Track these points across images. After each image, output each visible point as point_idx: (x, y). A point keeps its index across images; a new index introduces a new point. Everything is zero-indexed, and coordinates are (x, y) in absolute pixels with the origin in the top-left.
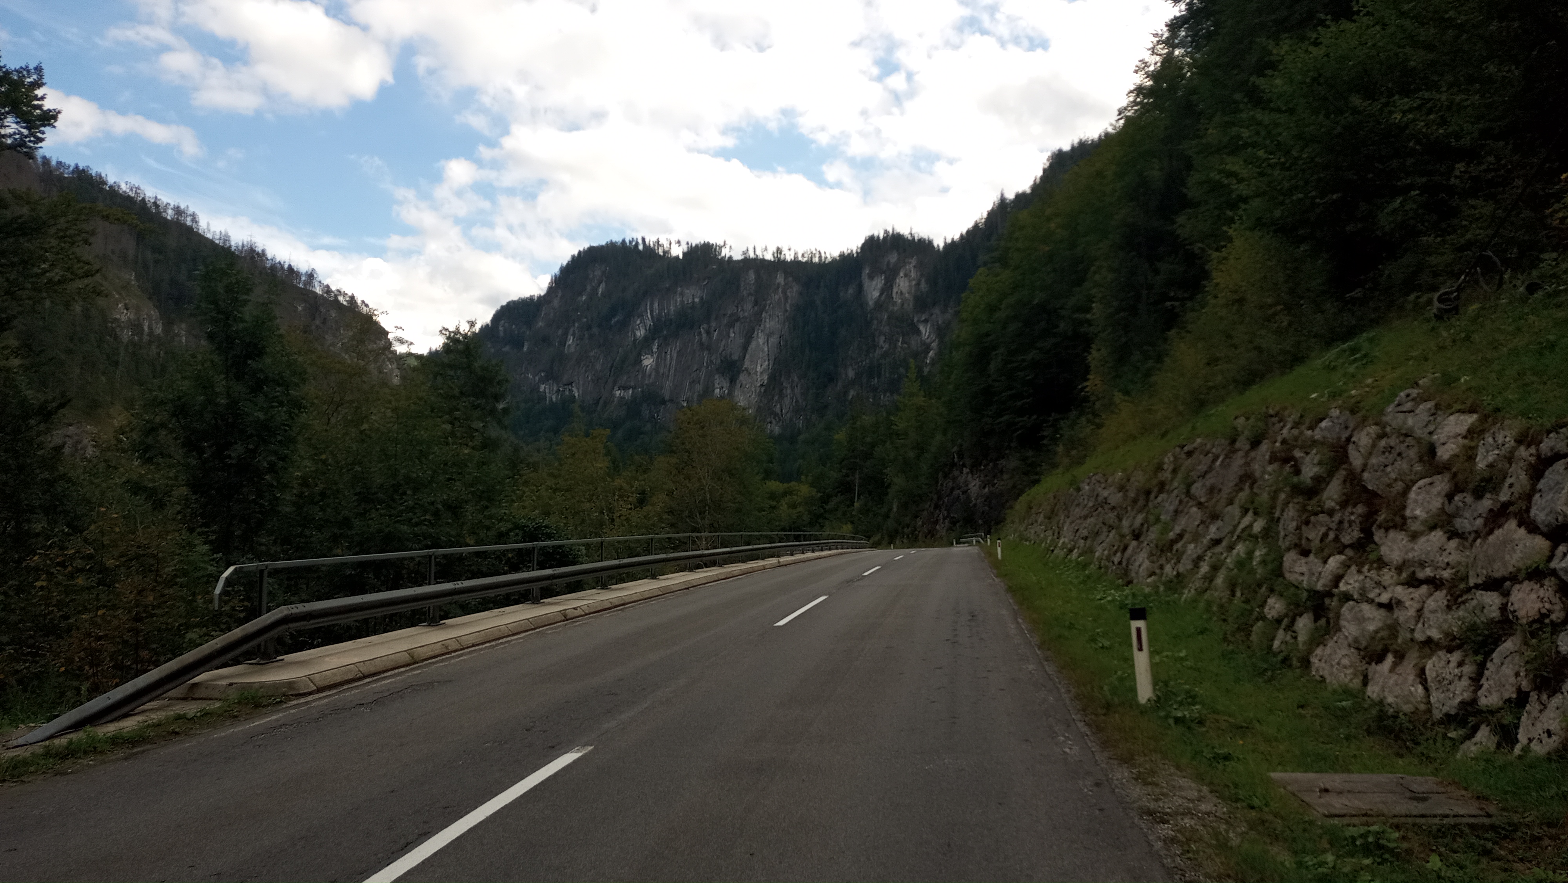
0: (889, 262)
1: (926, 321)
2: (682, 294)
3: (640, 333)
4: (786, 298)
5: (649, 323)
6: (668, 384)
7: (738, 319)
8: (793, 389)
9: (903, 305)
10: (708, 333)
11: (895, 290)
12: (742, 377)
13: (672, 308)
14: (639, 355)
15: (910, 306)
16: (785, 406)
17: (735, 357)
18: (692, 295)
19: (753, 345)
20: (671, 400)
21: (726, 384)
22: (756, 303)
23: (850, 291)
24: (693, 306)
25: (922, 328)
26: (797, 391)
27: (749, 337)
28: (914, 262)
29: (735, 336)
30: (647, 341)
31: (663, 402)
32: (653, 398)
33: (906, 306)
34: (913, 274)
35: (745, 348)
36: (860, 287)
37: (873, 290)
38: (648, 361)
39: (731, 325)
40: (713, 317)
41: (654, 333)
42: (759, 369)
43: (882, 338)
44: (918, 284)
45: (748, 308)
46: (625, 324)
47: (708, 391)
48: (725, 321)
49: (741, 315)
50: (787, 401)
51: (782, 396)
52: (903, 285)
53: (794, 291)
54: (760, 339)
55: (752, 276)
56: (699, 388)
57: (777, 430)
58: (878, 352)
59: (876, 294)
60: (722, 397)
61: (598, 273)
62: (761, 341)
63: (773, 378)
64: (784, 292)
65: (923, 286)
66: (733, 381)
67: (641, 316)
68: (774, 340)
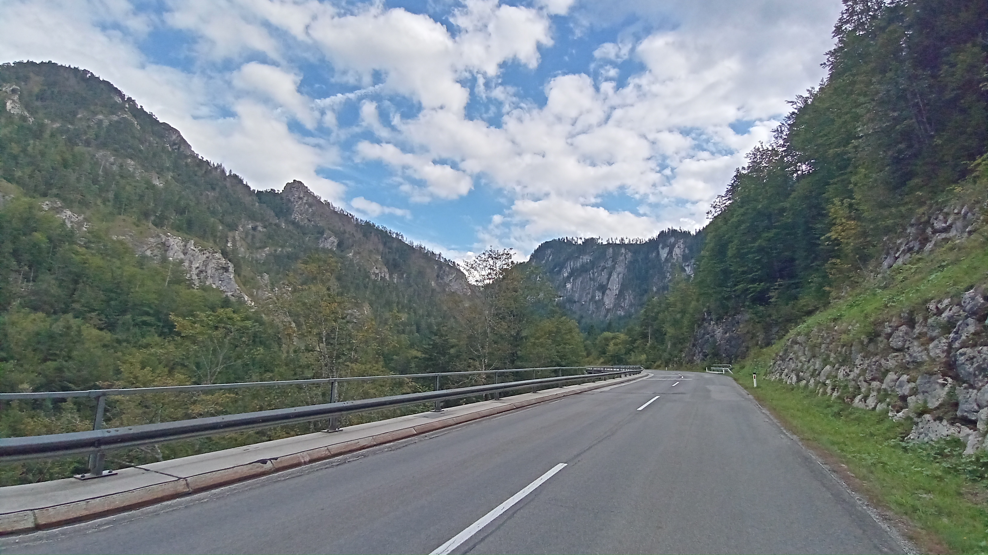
0: (670, 242)
1: (688, 265)
2: (582, 259)
3: (566, 275)
4: (626, 259)
5: (569, 270)
6: (577, 295)
7: (605, 268)
8: (629, 296)
9: (677, 259)
10: (593, 273)
11: (674, 253)
12: (608, 292)
13: (578, 264)
14: (565, 283)
15: (680, 260)
16: (626, 304)
17: (604, 283)
18: (586, 258)
19: (612, 278)
20: (578, 301)
21: (601, 294)
22: (613, 261)
23: (654, 255)
24: (587, 263)
25: (686, 268)
26: (631, 297)
27: (610, 275)
28: (682, 241)
29: (605, 274)
30: (569, 277)
31: (575, 302)
32: (571, 301)
33: (679, 260)
34: (682, 247)
35: (609, 279)
36: (658, 253)
37: (664, 254)
38: (569, 286)
39: (603, 270)
40: (595, 268)
41: (571, 275)
42: (615, 288)
43: (669, 274)
44: (684, 251)
45: (610, 263)
46: (559, 272)
47: (593, 297)
48: (600, 269)
49: (607, 266)
50: (627, 301)
51: (625, 299)
52: (677, 251)
53: (629, 255)
54: (614, 276)
55: (611, 250)
56: (589, 296)
57: (623, 314)
58: (667, 280)
59: (665, 255)
60: (599, 300)
61: (549, 252)
62: (615, 276)
63: (620, 291)
64: (625, 256)
65: (687, 251)
66: (603, 293)
67: (566, 268)
68: (621, 276)
